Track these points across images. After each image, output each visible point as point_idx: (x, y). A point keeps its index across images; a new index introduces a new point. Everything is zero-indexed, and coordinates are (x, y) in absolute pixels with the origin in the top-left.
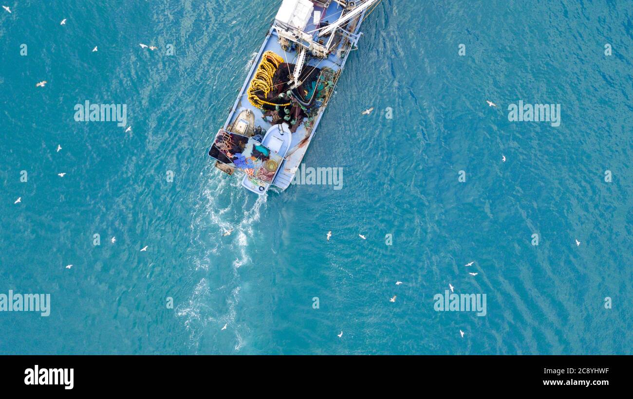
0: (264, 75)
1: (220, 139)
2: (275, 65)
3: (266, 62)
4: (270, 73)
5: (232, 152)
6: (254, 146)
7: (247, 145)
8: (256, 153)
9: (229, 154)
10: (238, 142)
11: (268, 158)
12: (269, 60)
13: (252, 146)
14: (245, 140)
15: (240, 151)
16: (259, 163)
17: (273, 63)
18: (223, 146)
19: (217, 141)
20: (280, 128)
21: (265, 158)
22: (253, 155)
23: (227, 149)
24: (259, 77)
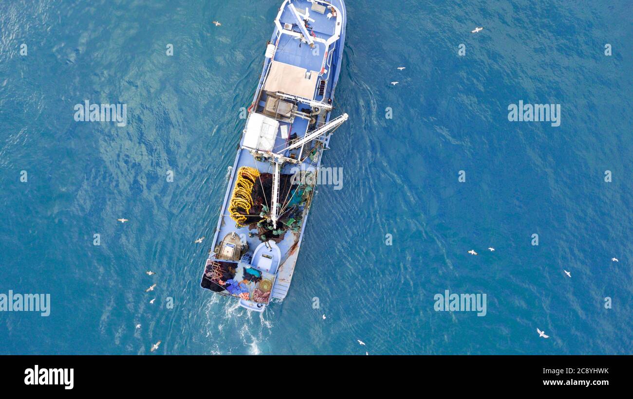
0: (242, 193)
1: (209, 268)
2: (251, 181)
3: (242, 179)
4: (248, 189)
5: (224, 279)
6: (245, 269)
7: (237, 270)
8: (247, 276)
9: (221, 282)
10: (228, 269)
11: (260, 278)
12: (245, 177)
13: (243, 270)
14: (235, 266)
15: (232, 277)
16: (252, 285)
17: (249, 179)
18: (214, 275)
19: (207, 272)
20: (268, 245)
21: (258, 279)
22: (245, 278)
23: (218, 278)
24: (238, 195)
